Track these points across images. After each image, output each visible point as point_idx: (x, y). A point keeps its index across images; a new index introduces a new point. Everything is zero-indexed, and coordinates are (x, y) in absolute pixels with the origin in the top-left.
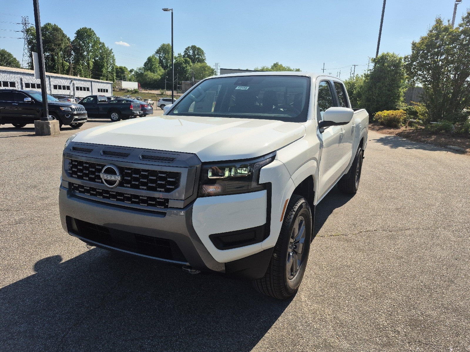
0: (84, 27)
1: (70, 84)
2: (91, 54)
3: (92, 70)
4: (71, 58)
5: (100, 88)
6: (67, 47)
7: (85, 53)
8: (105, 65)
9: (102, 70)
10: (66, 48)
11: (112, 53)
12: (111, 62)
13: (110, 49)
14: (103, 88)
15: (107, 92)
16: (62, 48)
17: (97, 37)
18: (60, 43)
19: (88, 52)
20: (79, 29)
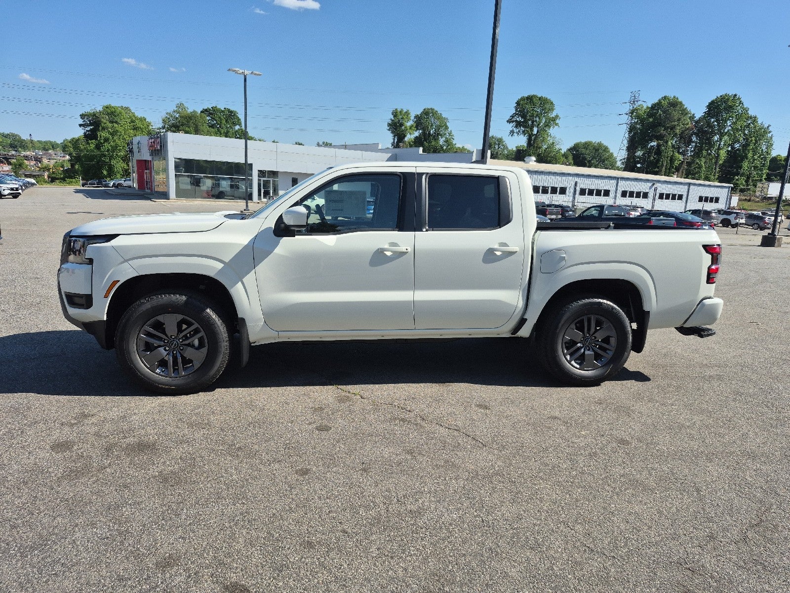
0: (723, 93)
1: (650, 188)
2: (726, 137)
3: (722, 166)
4: (690, 147)
5: (704, 195)
6: (686, 130)
7: (716, 138)
8: (750, 155)
9: (742, 165)
10: (683, 133)
11: (770, 132)
12: (762, 150)
13: (766, 126)
14: (710, 195)
15: (718, 202)
16: (676, 134)
17: (745, 107)
18: (675, 125)
19: (722, 135)
20: (714, 98)
